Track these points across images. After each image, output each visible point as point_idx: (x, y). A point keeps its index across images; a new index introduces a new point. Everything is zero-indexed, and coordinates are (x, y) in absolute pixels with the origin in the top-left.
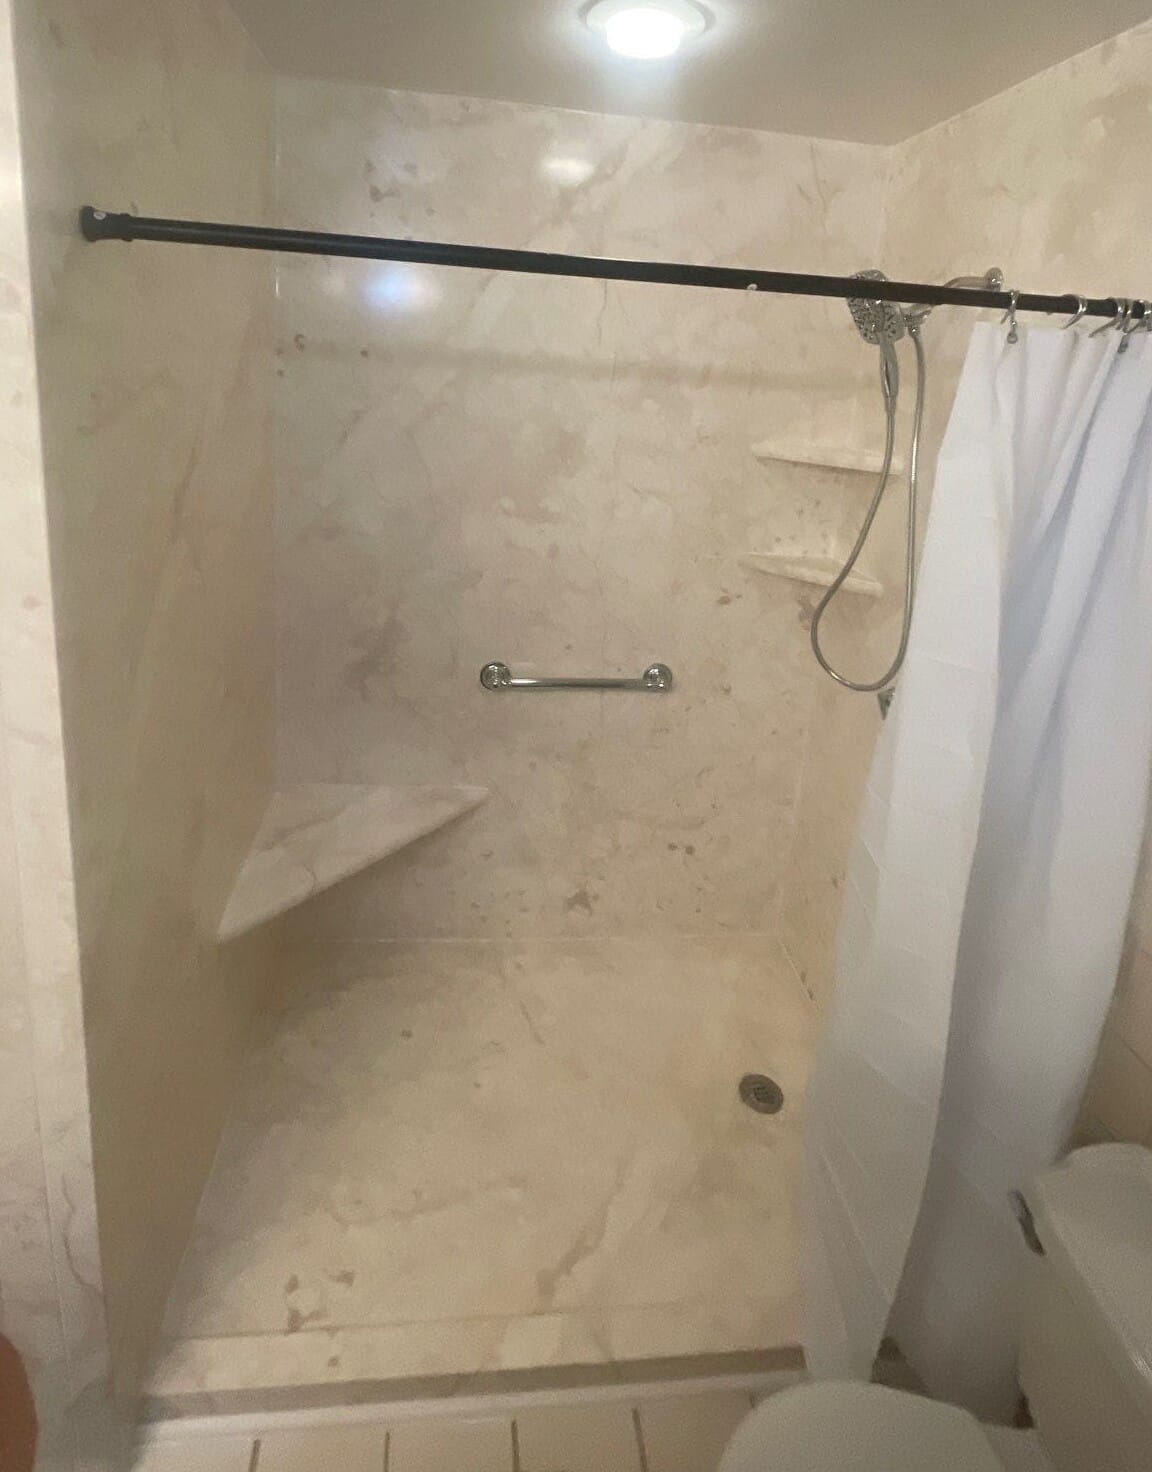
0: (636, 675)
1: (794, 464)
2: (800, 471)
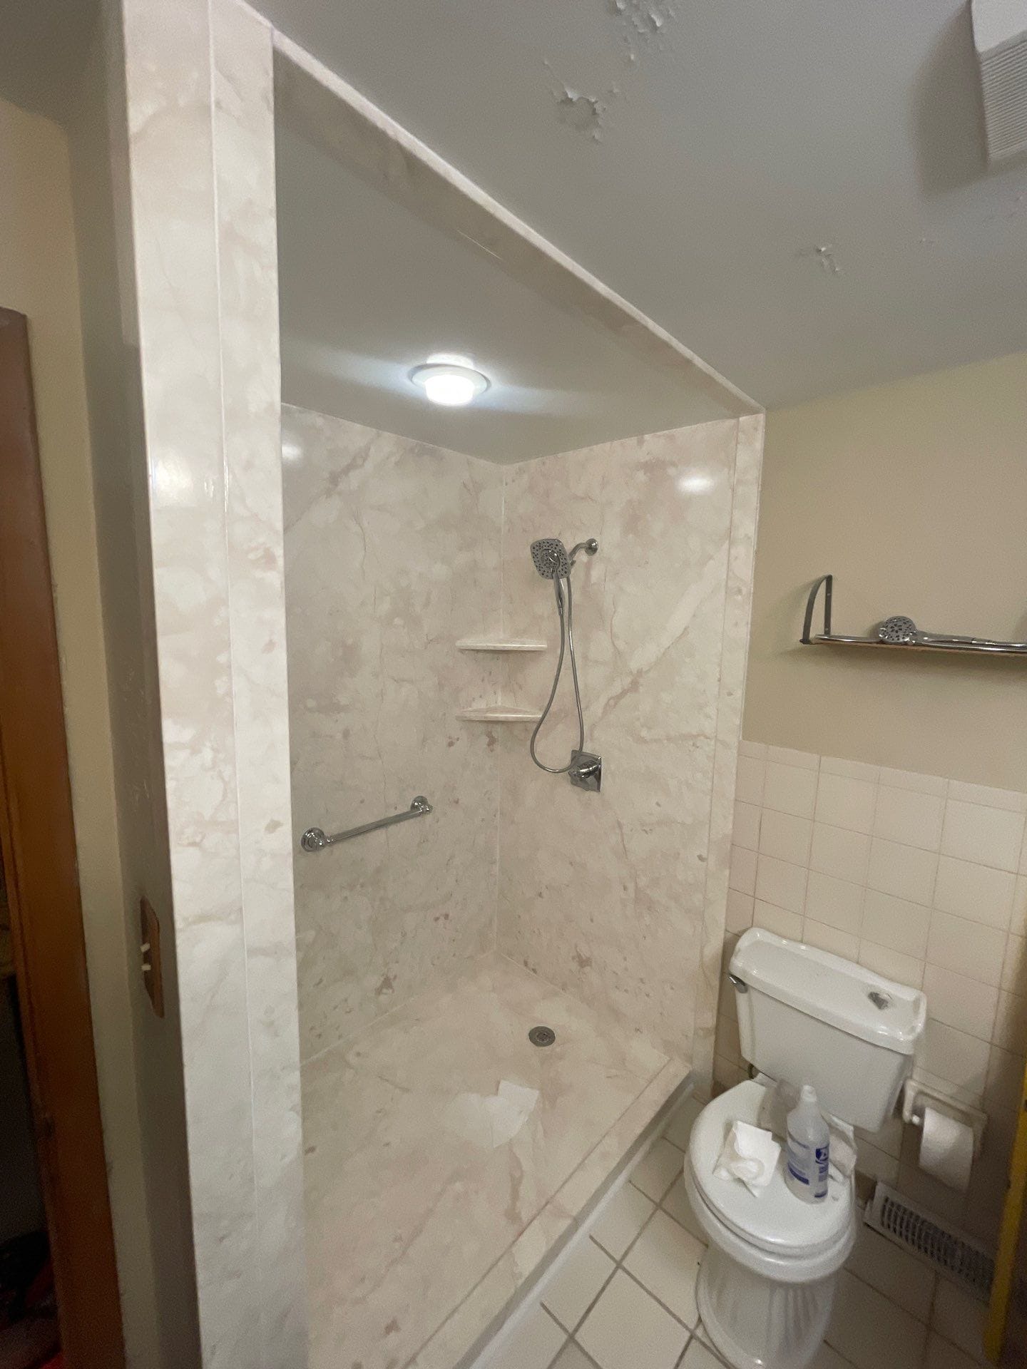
0: (407, 809)
1: (478, 651)
2: (480, 655)
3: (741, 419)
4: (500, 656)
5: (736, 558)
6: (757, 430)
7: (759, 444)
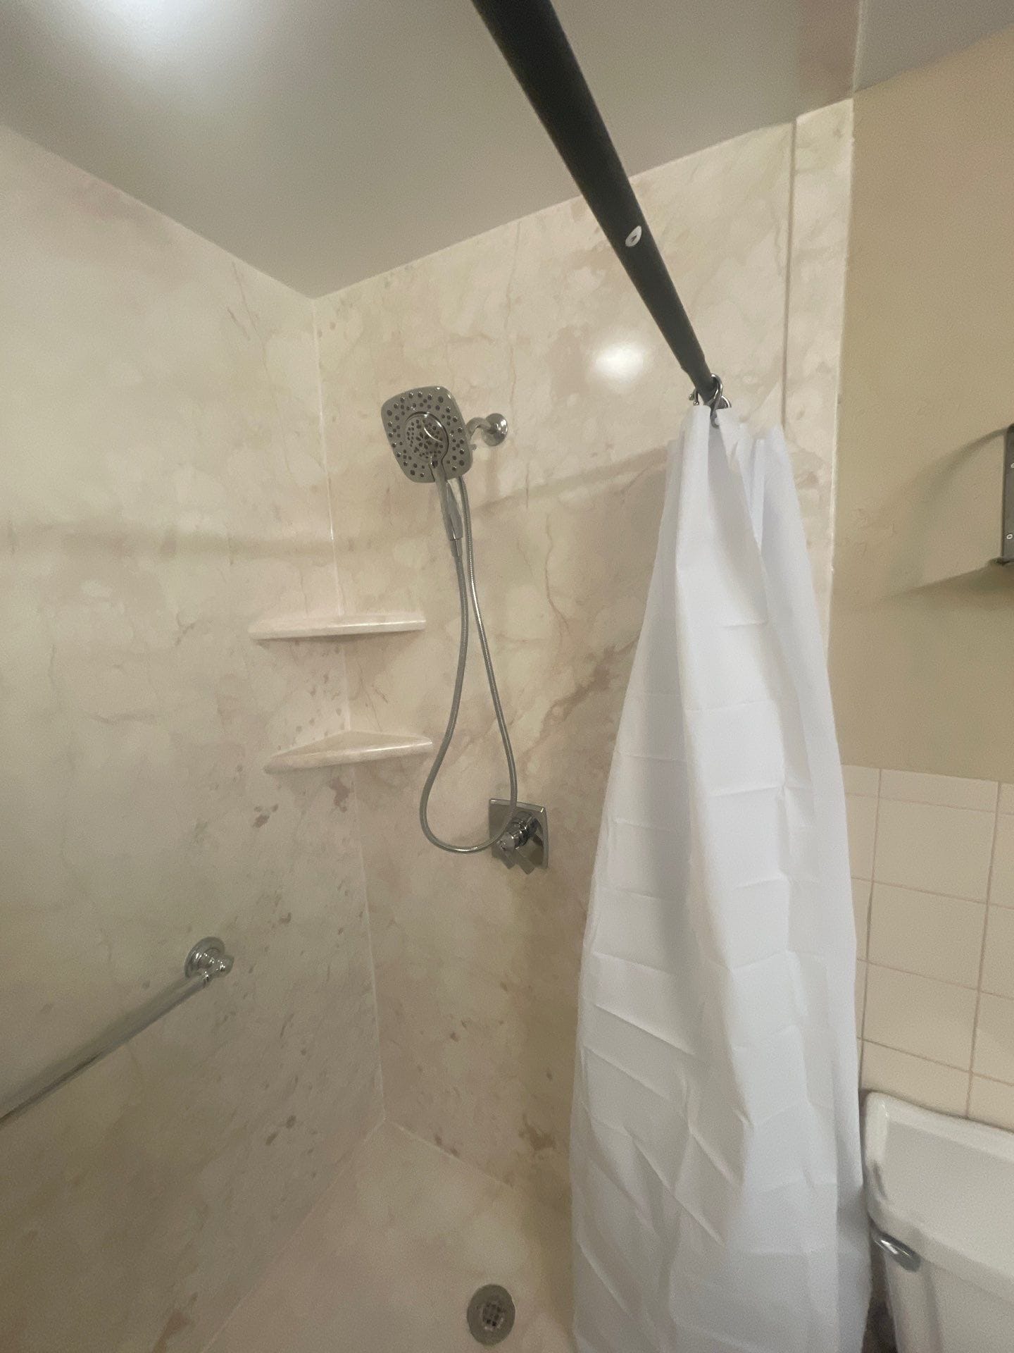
0: (177, 975)
1: (297, 640)
2: (303, 648)
3: (802, 120)
4: (342, 647)
5: (801, 414)
6: (840, 136)
7: (844, 166)
